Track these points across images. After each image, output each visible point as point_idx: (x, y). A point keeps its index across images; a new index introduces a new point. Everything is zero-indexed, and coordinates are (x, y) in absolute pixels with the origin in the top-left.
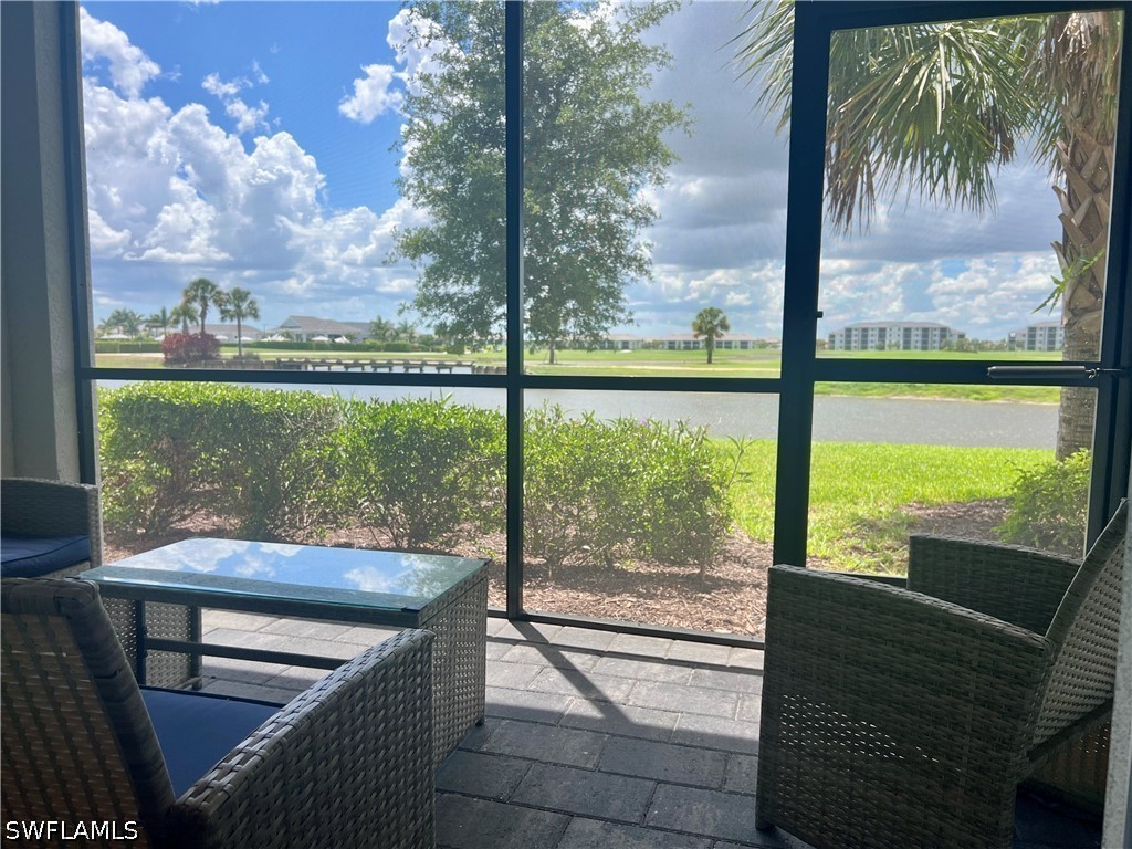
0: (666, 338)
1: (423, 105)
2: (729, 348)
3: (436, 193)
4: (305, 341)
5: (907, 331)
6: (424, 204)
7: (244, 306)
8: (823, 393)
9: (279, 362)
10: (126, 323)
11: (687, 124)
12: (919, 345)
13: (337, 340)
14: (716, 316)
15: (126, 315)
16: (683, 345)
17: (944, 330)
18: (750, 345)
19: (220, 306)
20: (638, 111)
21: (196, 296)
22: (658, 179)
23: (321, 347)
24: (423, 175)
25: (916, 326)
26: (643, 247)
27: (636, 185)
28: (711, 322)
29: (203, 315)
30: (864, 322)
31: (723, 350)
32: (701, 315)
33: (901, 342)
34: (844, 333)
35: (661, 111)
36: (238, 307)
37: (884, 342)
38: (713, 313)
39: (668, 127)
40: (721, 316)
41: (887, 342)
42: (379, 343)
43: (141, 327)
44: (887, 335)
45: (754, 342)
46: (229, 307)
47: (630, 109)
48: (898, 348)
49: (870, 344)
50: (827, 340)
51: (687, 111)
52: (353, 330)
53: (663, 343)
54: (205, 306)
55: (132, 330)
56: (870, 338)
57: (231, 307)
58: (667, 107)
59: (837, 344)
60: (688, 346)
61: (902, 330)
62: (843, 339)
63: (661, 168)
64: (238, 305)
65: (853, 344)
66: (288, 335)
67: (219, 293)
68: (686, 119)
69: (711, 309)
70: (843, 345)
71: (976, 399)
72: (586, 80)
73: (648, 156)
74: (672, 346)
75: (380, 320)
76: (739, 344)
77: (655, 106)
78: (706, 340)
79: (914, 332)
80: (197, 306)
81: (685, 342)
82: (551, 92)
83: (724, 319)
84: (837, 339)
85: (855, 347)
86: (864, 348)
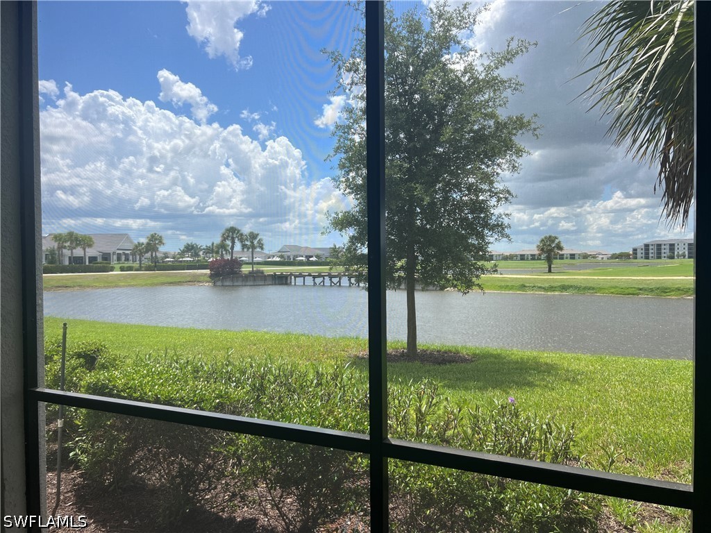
0: (519, 252)
1: (346, 130)
2: (563, 259)
3: (356, 185)
4: (292, 260)
6: (349, 193)
7: (255, 242)
8: (633, 294)
9: (275, 274)
10: (193, 251)
11: (535, 129)
13: (311, 259)
14: (553, 241)
15: (192, 246)
16: (530, 257)
18: (577, 257)
19: (242, 242)
20: (497, 123)
21: (228, 236)
22: (514, 167)
23: (301, 264)
24: (348, 175)
26: (504, 216)
27: (497, 173)
28: (550, 245)
29: (232, 248)
30: (657, 239)
31: (558, 261)
32: (542, 240)
33: (686, 253)
34: (643, 247)
35: (516, 122)
36: (252, 243)
37: (674, 253)
38: (551, 239)
39: (521, 132)
40: (557, 241)
41: (676, 253)
42: (334, 260)
43: (201, 253)
44: (676, 249)
45: (579, 255)
46: (247, 243)
47: (492, 123)
48: (684, 256)
49: (663, 255)
50: (631, 253)
51: (534, 120)
52: (319, 252)
53: (516, 256)
54: (233, 243)
55: (197, 255)
56: (663, 251)
57: (248, 243)
58: (520, 119)
59: (639, 255)
60: (533, 257)
62: (643, 251)
63: (516, 159)
64: (252, 242)
65: (651, 255)
66: (281, 257)
67: (242, 235)
68: (533, 126)
69: (550, 237)
70: (643, 255)
72: (460, 104)
73: (505, 151)
74: (522, 257)
75: (335, 246)
76: (569, 256)
77: (510, 118)
78: (547, 257)
80: (229, 243)
81: (532, 255)
82: (436, 114)
83: (559, 242)
84: (639, 252)
85: (652, 257)
86: (659, 257)
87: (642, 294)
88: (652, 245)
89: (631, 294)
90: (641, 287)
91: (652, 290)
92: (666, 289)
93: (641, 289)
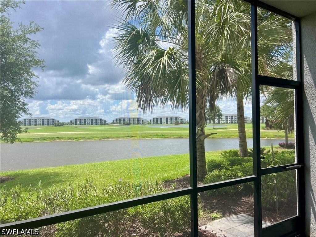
5: (43, 120)
12: (47, 124)
17: (53, 120)
25: (45, 119)
33: (42, 123)
37: (36, 123)
41: (37, 123)
44: (37, 121)
48: (41, 125)
49: (32, 124)
56: (32, 122)
61: (41, 120)
65: (27, 124)
71: (76, 140)
79: (45, 120)
85: (27, 125)
86: (30, 125)
87: (35, 141)
88: (27, 120)
89: (30, 141)
90: (34, 138)
91: (39, 139)
92: (45, 138)
93: (34, 139)
